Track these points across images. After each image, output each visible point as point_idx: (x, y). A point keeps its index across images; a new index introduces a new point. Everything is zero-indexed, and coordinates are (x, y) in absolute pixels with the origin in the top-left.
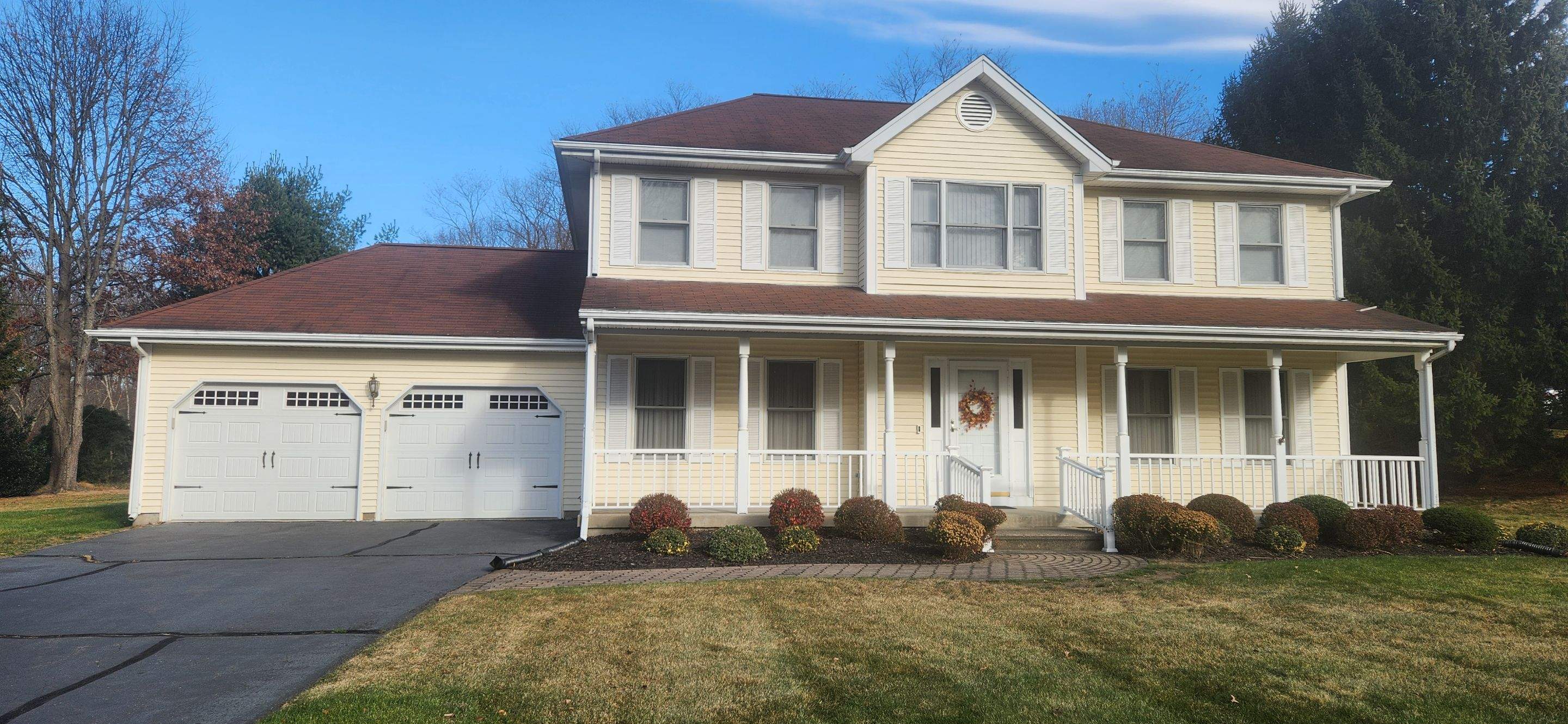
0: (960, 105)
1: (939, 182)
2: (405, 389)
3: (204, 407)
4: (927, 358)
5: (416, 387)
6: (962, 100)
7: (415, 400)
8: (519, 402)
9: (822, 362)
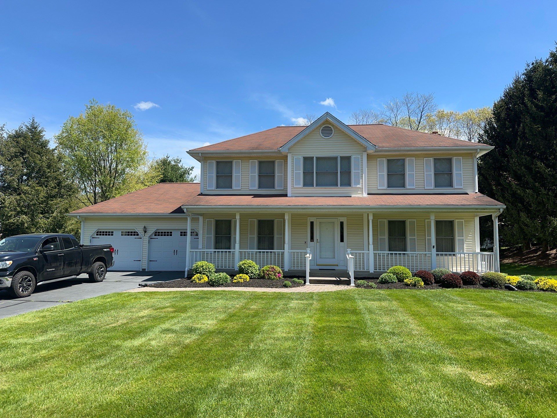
0: (321, 130)
1: (313, 157)
2: (154, 230)
3: (99, 236)
4: (309, 218)
5: (157, 229)
6: (322, 128)
7: (157, 233)
8: (183, 234)
9: (276, 220)
